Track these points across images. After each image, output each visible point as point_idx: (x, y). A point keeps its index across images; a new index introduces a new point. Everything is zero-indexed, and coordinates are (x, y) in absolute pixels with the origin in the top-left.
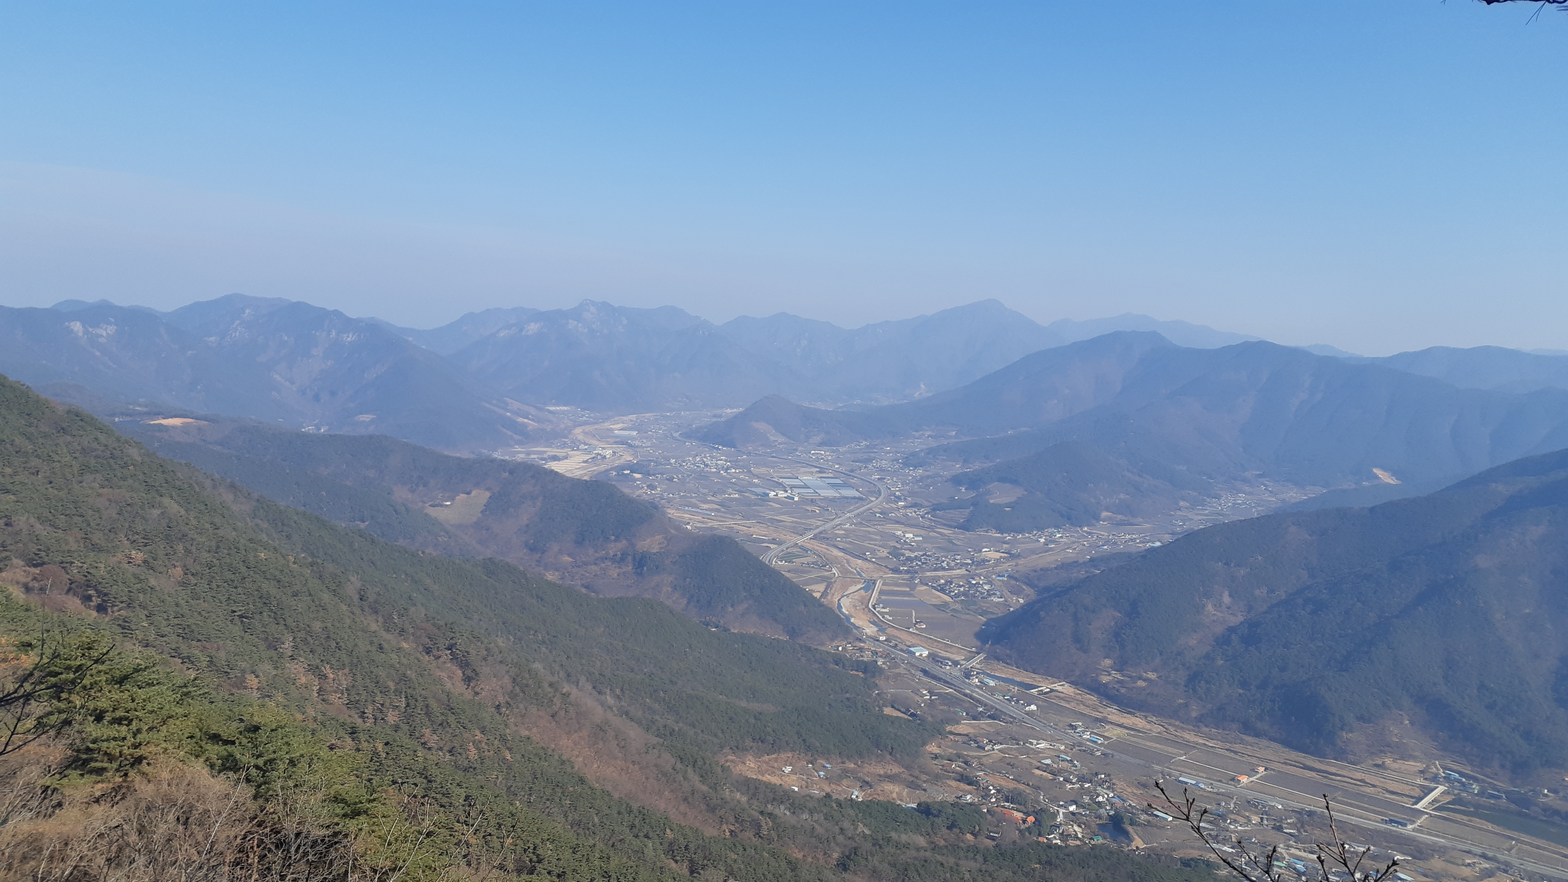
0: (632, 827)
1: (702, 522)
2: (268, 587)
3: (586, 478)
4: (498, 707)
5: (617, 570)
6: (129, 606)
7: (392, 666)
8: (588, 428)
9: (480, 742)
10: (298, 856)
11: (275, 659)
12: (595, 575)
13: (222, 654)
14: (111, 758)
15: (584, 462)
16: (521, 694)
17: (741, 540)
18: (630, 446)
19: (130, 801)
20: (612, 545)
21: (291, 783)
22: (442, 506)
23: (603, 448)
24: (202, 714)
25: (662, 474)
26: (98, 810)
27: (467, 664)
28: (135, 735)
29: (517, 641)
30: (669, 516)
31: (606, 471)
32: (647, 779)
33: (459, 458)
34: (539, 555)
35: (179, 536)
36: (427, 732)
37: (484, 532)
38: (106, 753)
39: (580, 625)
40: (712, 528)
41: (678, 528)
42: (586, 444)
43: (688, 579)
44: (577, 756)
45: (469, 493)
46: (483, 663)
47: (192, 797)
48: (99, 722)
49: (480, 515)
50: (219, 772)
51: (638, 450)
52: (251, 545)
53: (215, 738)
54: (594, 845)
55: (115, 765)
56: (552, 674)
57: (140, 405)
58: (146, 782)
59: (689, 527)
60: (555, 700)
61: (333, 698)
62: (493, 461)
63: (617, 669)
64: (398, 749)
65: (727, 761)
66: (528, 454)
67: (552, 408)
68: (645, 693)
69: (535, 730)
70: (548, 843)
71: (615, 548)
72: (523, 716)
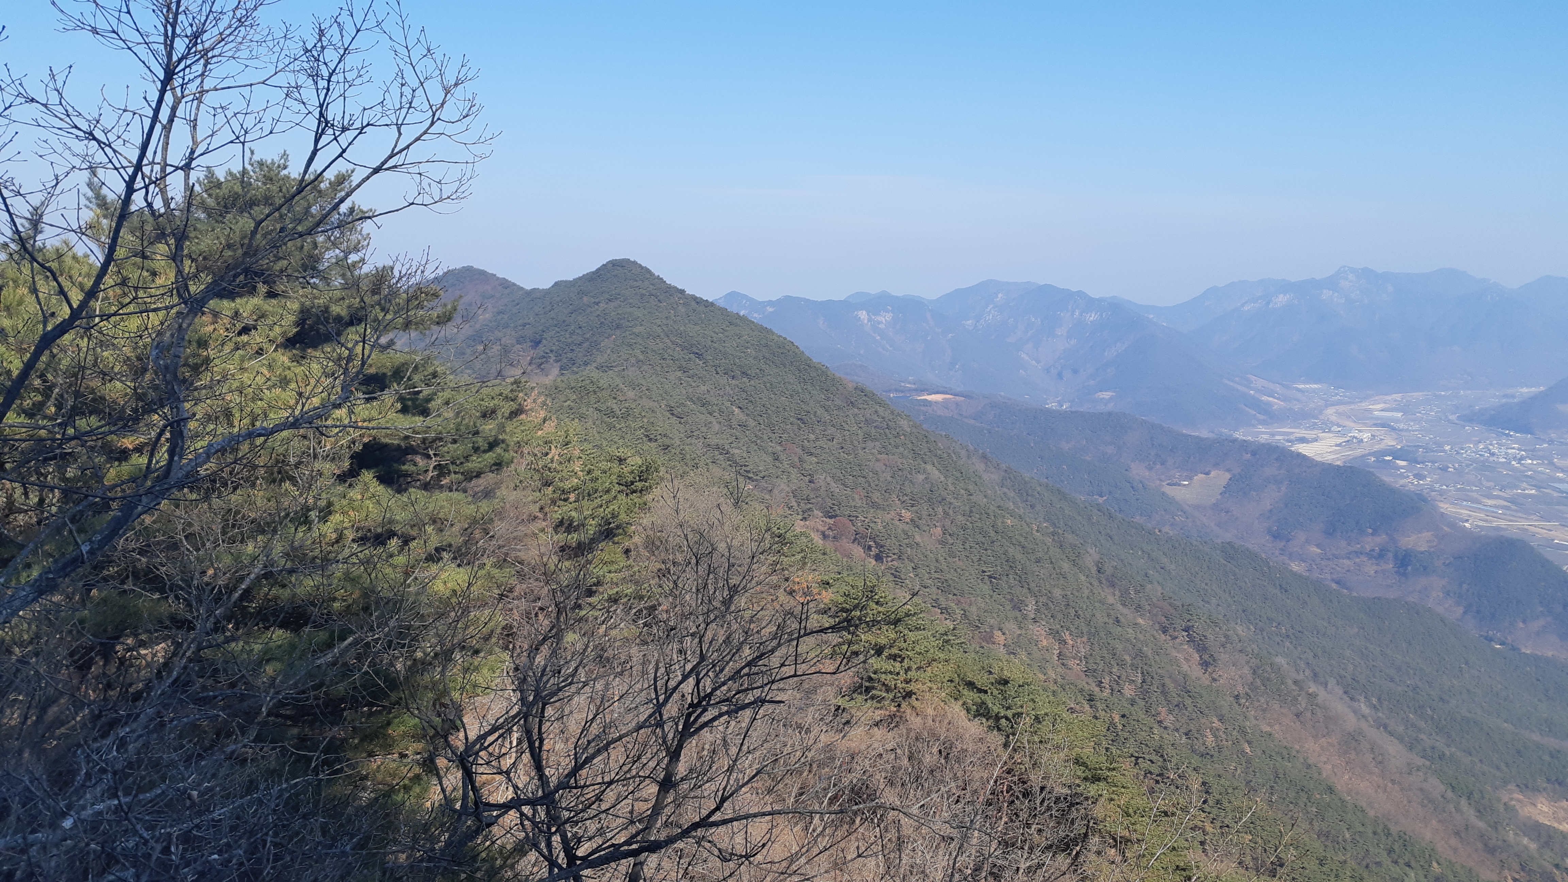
0: (1390, 851)
1: (1486, 521)
2: (1014, 552)
3: (1338, 463)
4: (1237, 697)
5: (1375, 568)
6: (899, 558)
7: (1128, 640)
8: (1341, 408)
9: (1217, 730)
10: (1043, 809)
11: (1020, 619)
12: (1348, 571)
13: (974, 609)
14: (888, 690)
15: (1337, 445)
16: (1263, 688)
17: (1539, 545)
18: (1394, 429)
19: (903, 729)
20: (1370, 539)
21: (1036, 739)
22: (1179, 485)
23: (1360, 431)
24: (960, 662)
25: (1433, 462)
26: (878, 733)
27: (1205, 649)
28: (906, 671)
29: (1257, 631)
30: (1442, 510)
31: (1363, 456)
32: (1410, 802)
33: (1197, 437)
34: (1283, 543)
35: (940, 499)
36: (1163, 711)
37: (1223, 514)
38: (884, 684)
39: (1329, 623)
40: (1497, 528)
41: (1453, 525)
42: (1339, 426)
43: (1464, 585)
44: (1325, 763)
45: (1207, 474)
46: (1222, 650)
47: (952, 735)
48: (879, 656)
49: (1219, 497)
50: (974, 717)
51: (1403, 433)
52: (1000, 512)
53: (971, 685)
54: (1345, 862)
55: (891, 696)
56: (1297, 671)
57: (909, 383)
58: (914, 714)
59: (1467, 525)
60: (1300, 698)
61: (1071, 663)
62: (1235, 441)
63: (1374, 676)
64: (1134, 723)
65: (1512, 799)
66: (1273, 435)
67: (1301, 386)
68: (1409, 707)
69: (1277, 727)
70: (1291, 848)
71: (1371, 542)
72: (1264, 710)
